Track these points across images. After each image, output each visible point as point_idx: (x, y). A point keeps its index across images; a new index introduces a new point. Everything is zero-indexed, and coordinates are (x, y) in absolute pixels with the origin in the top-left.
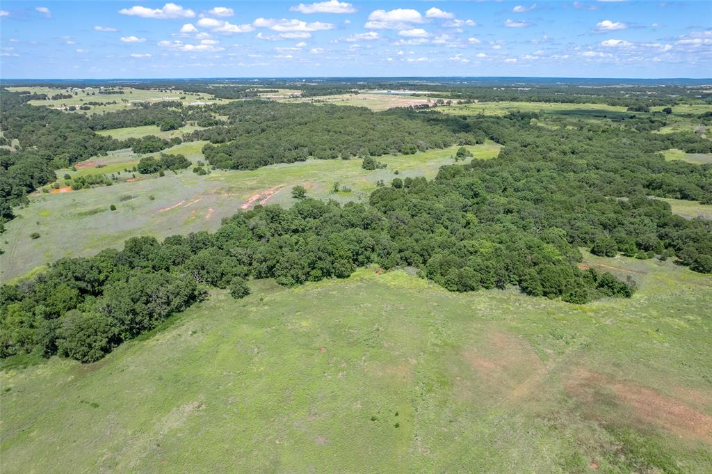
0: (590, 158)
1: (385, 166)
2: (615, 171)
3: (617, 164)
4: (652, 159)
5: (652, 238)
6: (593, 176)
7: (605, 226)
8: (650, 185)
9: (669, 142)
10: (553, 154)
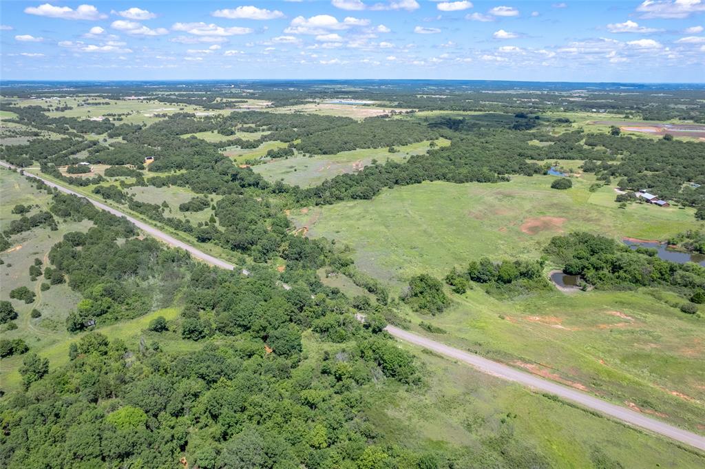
0: (495, 145)
1: (399, 151)
2: (507, 150)
3: (507, 147)
4: (523, 145)
5: (517, 168)
6: (497, 151)
7: (502, 167)
8: (520, 155)
9: (532, 137)
10: (478, 143)
